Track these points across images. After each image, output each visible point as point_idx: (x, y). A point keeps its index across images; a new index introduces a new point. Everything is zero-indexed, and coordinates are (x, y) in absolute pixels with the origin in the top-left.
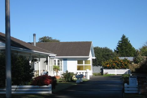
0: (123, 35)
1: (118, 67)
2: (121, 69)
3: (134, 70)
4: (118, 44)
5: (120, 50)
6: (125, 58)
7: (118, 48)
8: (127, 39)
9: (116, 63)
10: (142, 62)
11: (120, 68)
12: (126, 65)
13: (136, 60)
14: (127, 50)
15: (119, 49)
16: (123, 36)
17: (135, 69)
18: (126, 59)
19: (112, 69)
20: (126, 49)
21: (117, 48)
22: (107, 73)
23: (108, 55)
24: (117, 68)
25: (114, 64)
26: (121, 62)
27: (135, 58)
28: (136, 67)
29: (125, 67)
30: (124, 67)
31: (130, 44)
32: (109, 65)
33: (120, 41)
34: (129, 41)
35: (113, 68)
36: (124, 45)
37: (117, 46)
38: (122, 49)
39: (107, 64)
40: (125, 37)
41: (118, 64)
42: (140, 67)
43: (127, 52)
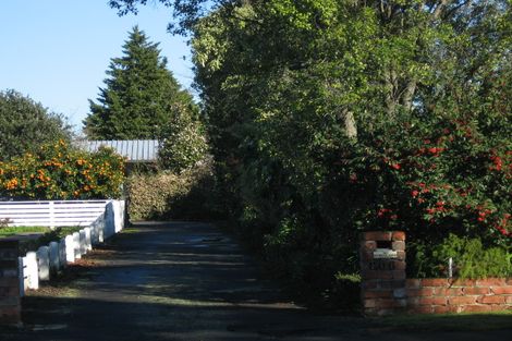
0: (136, 29)
1: (64, 189)
2: (78, 197)
3: (161, 205)
4: (110, 77)
5: (116, 105)
6: (101, 148)
7: (111, 96)
8: (152, 52)
9: (51, 169)
10: (199, 163)
11: (72, 198)
12: (102, 180)
13: (171, 155)
14: (153, 104)
15: (116, 99)
16: (133, 36)
17: (168, 199)
18: (109, 151)
19: (33, 198)
20: (148, 99)
21: (105, 94)
22: (7, 221)
23: (18, 131)
24: (57, 198)
25: (43, 173)
26: (79, 167)
27: (169, 146)
28: (173, 190)
29: (100, 189)
30: (91, 190)
31: (169, 77)
32: (14, 181)
33: (118, 61)
34: (165, 61)
35: (41, 195)
36: (136, 80)
37: (105, 86)
38: (130, 101)
39: (9, 176)
40: (142, 39)
41: (64, 175)
42: (194, 189)
43: (151, 113)
